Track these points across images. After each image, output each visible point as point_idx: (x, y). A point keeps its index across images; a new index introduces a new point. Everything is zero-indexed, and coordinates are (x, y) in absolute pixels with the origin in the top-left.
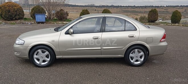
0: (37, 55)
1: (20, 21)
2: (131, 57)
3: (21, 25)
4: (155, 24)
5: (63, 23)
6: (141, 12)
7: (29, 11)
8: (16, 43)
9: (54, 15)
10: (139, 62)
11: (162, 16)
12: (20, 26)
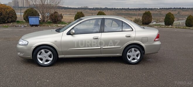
0: (40, 55)
1: (13, 24)
2: (128, 56)
3: (15, 28)
4: (149, 26)
5: (58, 26)
6: (134, 15)
7: (20, 13)
8: (20, 44)
9: (48, 18)
10: (136, 61)
11: (156, 18)
12: (13, 29)
